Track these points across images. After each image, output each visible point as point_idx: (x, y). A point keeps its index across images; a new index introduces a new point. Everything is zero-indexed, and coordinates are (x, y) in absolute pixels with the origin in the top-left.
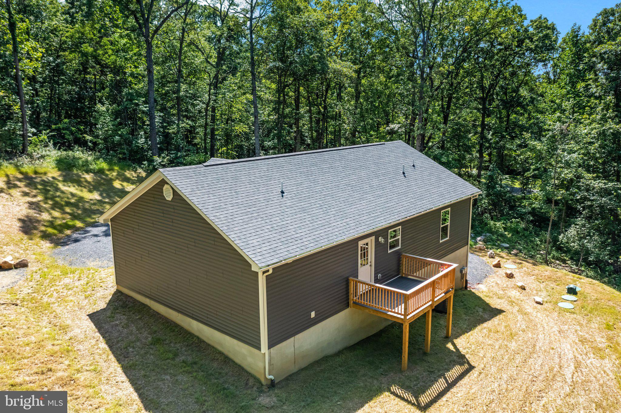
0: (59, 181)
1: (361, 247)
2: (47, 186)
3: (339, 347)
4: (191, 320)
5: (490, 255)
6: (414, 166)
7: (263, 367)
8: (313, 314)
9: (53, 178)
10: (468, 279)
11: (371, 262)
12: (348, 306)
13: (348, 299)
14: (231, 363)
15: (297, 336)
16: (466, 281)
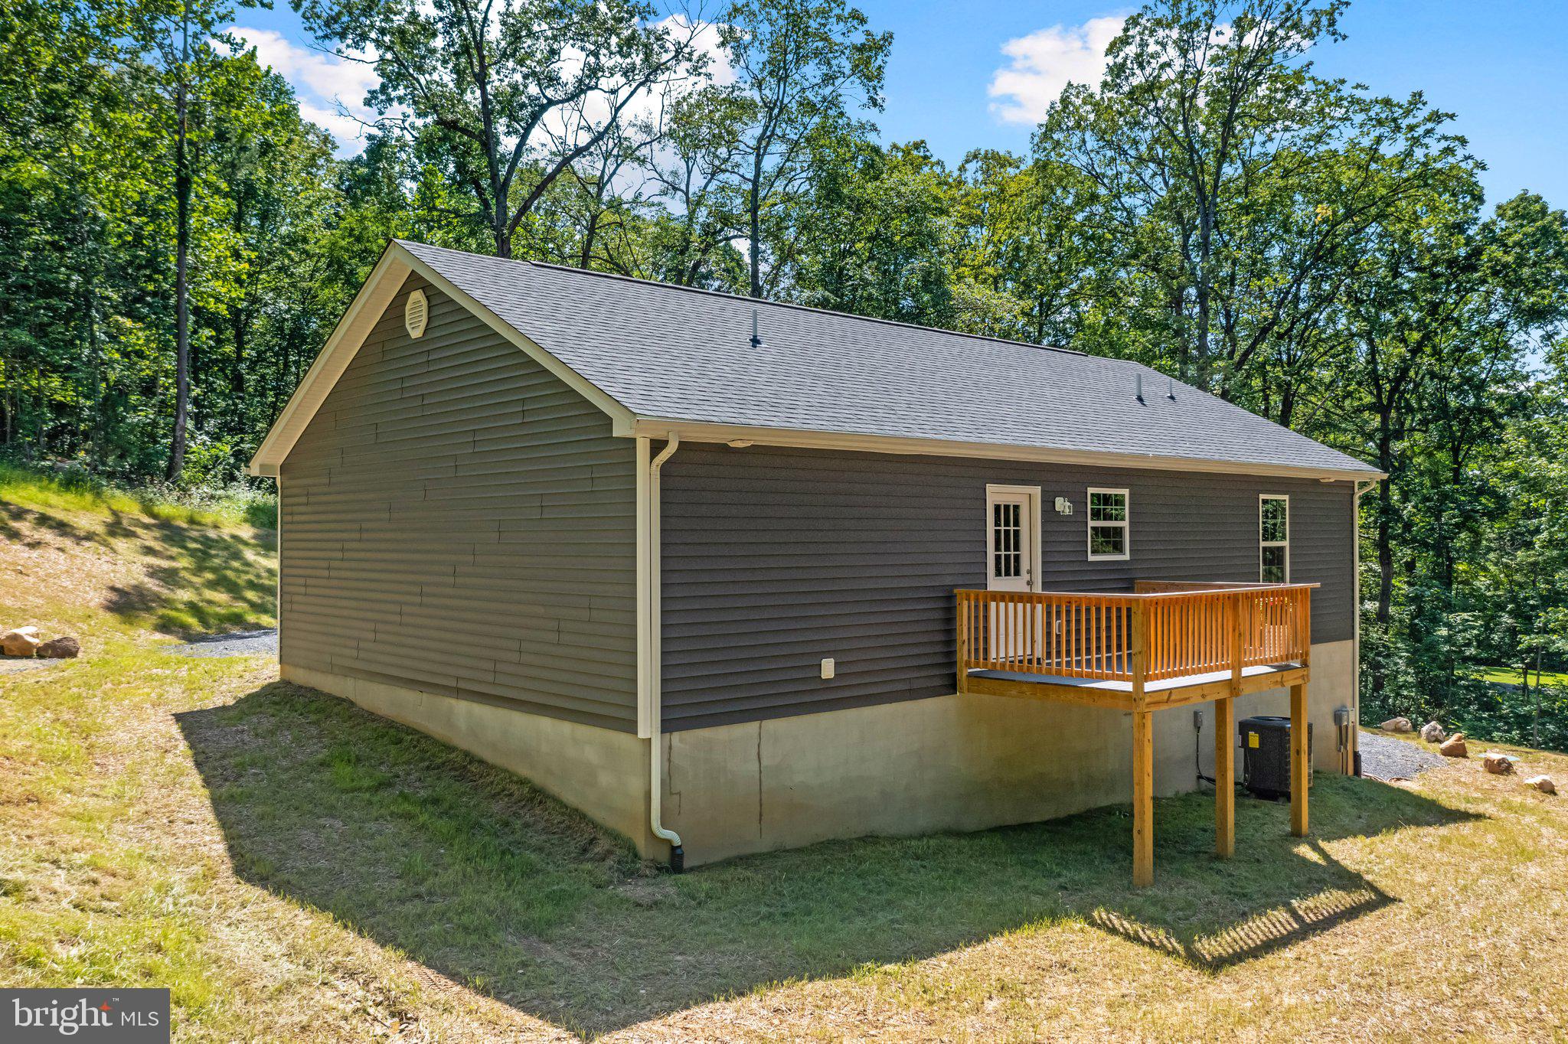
0: (246, 544)
1: (997, 508)
2: (210, 547)
3: (923, 821)
4: (453, 701)
5: (1429, 734)
6: (1172, 398)
7: (641, 794)
8: (828, 668)
9: (234, 537)
10: (1360, 749)
11: (1030, 572)
12: (951, 686)
13: (953, 664)
14: (550, 804)
15: (772, 725)
16: (1357, 757)
